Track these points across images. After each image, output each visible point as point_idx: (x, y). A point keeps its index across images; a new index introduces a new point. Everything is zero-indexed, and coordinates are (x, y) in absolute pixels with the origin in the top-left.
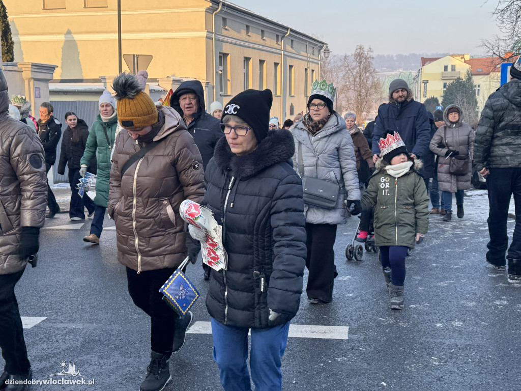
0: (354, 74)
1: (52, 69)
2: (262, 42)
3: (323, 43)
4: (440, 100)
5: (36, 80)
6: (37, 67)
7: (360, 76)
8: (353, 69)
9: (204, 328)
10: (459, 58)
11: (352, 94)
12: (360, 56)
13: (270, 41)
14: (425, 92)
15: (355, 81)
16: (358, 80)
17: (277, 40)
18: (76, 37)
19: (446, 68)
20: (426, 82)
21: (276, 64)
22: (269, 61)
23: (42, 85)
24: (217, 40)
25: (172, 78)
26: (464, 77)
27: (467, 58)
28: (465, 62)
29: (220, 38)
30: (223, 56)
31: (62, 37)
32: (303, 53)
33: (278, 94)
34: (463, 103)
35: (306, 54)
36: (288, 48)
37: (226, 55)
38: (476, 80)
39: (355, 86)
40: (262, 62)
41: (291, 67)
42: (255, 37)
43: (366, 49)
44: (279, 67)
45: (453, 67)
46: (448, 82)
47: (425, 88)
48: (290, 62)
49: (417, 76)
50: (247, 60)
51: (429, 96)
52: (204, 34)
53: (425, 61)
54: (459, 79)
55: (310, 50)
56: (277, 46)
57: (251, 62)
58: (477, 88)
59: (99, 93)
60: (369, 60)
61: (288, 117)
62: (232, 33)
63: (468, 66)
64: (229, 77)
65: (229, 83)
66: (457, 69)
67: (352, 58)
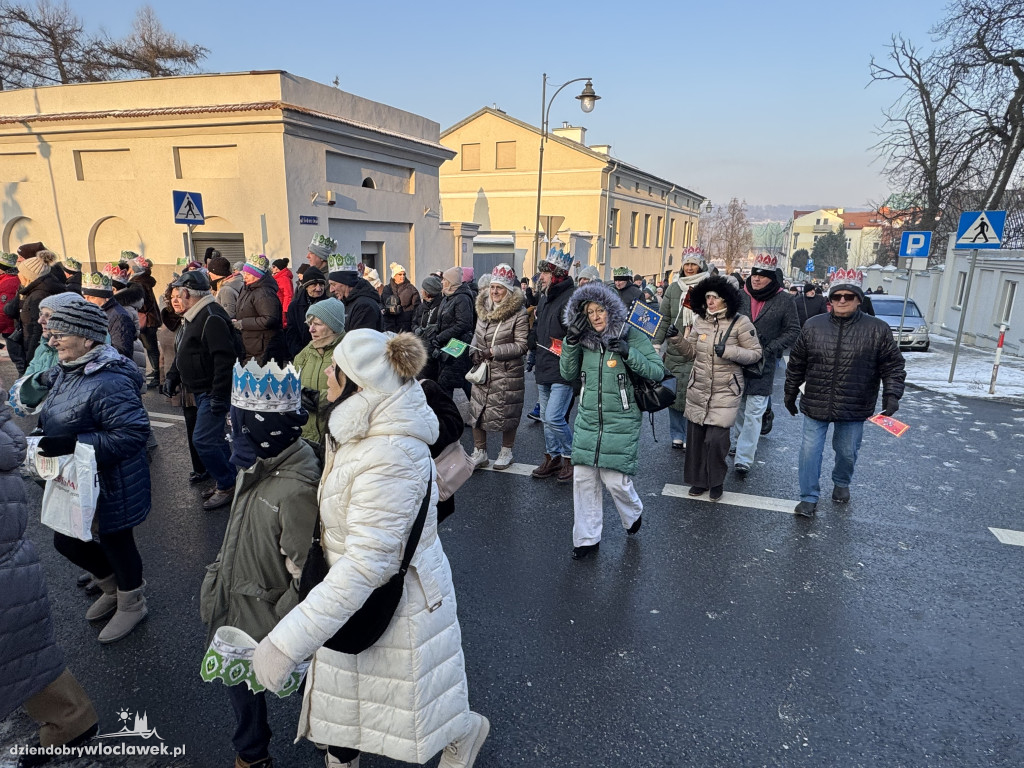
0: (728, 224)
1: (477, 227)
2: (649, 198)
3: (703, 198)
4: (810, 253)
5: (464, 237)
6: (465, 226)
7: (733, 227)
8: (726, 220)
9: (675, 491)
10: (832, 212)
11: (724, 244)
12: (734, 208)
13: (656, 197)
14: (795, 244)
15: (727, 231)
16: (730, 231)
17: (663, 196)
18: (487, 195)
19: (818, 221)
20: (797, 235)
21: (660, 218)
22: (654, 214)
23: (468, 241)
24: (610, 197)
25: (570, 233)
26: (835, 231)
27: (840, 212)
28: (838, 216)
29: (614, 195)
30: (614, 211)
31: (476, 195)
32: (685, 207)
33: (660, 245)
34: (835, 256)
35: (685, 208)
36: (672, 203)
37: (616, 210)
38: (848, 234)
39: (727, 236)
40: (647, 216)
41: (673, 220)
42: (643, 193)
43: (740, 202)
44: (662, 220)
45: (826, 221)
46: (819, 236)
47: (796, 241)
48: (671, 216)
49: (787, 228)
50: (635, 214)
51: (799, 248)
52: (600, 192)
53: (797, 214)
54: (832, 232)
55: (691, 203)
56: (661, 201)
57: (638, 216)
58: (848, 242)
59: (511, 245)
60: (743, 212)
61: (667, 269)
62: (623, 190)
63: (841, 221)
64: (618, 231)
65: (617, 236)
66: (829, 224)
67: (726, 210)
